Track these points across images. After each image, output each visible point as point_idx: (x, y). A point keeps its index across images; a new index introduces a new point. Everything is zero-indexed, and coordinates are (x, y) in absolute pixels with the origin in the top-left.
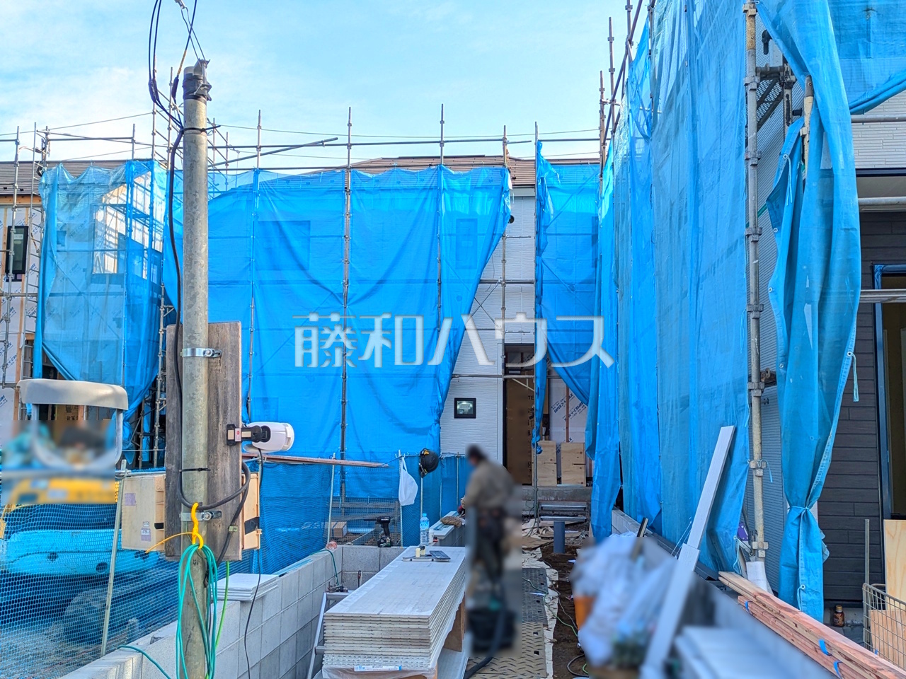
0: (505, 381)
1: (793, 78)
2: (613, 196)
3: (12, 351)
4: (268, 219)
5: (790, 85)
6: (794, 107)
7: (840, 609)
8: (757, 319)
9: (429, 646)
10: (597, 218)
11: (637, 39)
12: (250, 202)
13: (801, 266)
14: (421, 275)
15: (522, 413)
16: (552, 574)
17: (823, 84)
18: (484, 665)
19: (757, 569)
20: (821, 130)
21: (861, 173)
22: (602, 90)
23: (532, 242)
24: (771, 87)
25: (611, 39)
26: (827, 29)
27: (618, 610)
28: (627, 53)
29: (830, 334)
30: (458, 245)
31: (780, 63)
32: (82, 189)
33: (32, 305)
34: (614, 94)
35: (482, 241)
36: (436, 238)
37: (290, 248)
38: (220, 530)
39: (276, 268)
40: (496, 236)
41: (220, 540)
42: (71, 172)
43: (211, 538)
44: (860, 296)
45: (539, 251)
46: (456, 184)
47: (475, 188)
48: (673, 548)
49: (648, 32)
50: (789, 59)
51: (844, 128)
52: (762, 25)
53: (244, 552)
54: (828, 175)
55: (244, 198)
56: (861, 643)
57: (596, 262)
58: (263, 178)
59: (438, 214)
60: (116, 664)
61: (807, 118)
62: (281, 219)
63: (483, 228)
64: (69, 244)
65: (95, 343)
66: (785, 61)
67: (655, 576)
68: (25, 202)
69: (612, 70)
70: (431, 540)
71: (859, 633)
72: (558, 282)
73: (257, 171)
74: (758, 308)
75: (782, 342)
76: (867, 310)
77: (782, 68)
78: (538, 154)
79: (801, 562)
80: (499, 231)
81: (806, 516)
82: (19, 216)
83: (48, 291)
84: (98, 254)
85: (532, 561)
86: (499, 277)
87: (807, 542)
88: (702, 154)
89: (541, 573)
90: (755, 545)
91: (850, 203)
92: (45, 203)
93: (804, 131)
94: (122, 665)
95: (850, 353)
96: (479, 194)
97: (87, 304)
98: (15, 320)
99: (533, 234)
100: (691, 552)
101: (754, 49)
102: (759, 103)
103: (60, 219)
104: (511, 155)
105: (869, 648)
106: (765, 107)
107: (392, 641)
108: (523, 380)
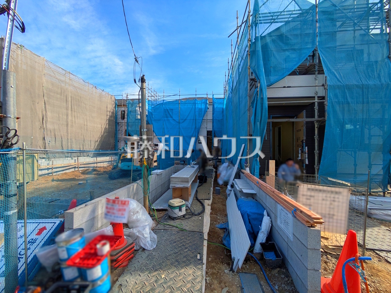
0: (207, 137)
1: (256, 80)
2: (226, 104)
3: (123, 132)
4: (166, 109)
5: (256, 82)
6: (257, 86)
7: (262, 176)
8: (249, 125)
9: (189, 182)
10: (223, 108)
11: (230, 75)
12: (163, 106)
13: (257, 115)
14: (192, 118)
15: (210, 143)
16: (214, 170)
17: (262, 81)
18: (201, 185)
19: (248, 169)
20: (261, 90)
21: (268, 98)
22: (224, 85)
23: (212, 112)
24: (253, 82)
25: (226, 75)
26: (263, 71)
27: (224, 176)
28: (228, 78)
29: (262, 128)
30: (199, 113)
31: (254, 78)
32: (134, 104)
33: (126, 124)
34: (226, 85)
35: (203, 113)
36: (195, 112)
37: (169, 114)
38: (150, 162)
39: (167, 117)
40: (206, 112)
41: (150, 164)
42: (132, 101)
43: (148, 164)
44: (267, 120)
45: (213, 114)
46: (198, 102)
47: (202, 103)
48: (234, 165)
49: (232, 73)
50: (256, 77)
51: (265, 89)
52: (251, 71)
53: (154, 166)
54: (262, 99)
55: (161, 105)
56: (264, 182)
57: (223, 116)
58: (164, 101)
59: (195, 108)
60: (132, 185)
61: (259, 88)
62: (168, 109)
63: (203, 110)
64: (132, 114)
65: (137, 131)
66: (255, 77)
67: (231, 170)
68: (124, 106)
69: (226, 81)
70: (192, 164)
71: (264, 180)
72: (216, 120)
73: (164, 100)
74: (249, 123)
75: (253, 129)
76: (268, 123)
77: (255, 78)
78: (213, 97)
79: (255, 168)
80: (206, 110)
81: (257, 160)
82: (123, 109)
83: (129, 122)
84: (137, 115)
85: (211, 168)
86: (206, 119)
87: (257, 164)
88: (240, 96)
89: (213, 169)
90: (247, 165)
91: (266, 103)
92: (127, 106)
93: (258, 90)
94: (134, 185)
95: (265, 131)
96: (203, 104)
97: (135, 124)
98: (123, 127)
99: (212, 111)
100: (236, 166)
101: (249, 75)
102: (250, 85)
103: (130, 109)
104: (208, 97)
105: (266, 183)
106: (252, 86)
107: (182, 182)
108: (210, 137)
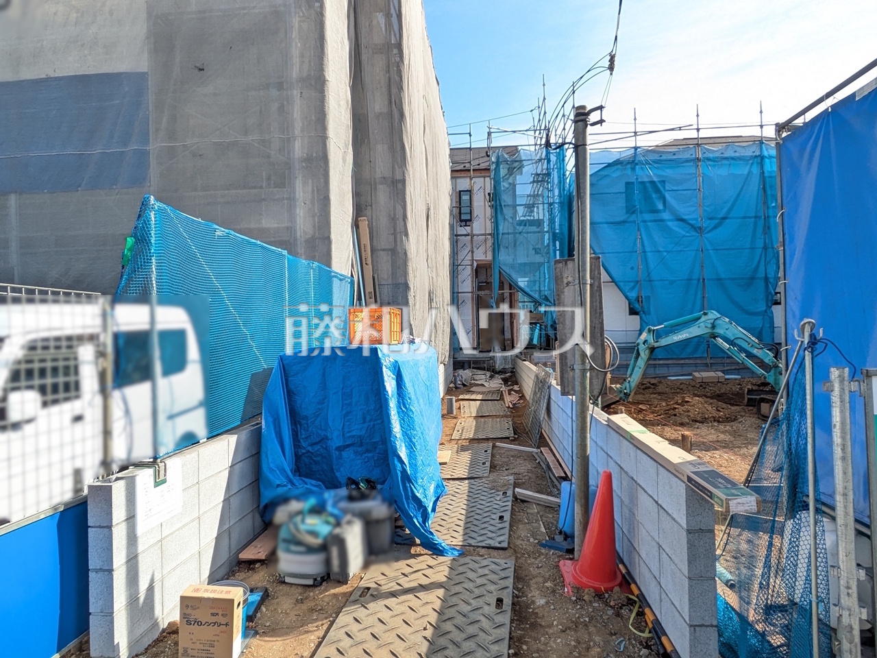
12: (633, 169)
14: (753, 213)
32: (516, 164)
37: (663, 199)
39: (654, 210)
42: (508, 153)
58: (640, 153)
73: (635, 148)
83: (502, 231)
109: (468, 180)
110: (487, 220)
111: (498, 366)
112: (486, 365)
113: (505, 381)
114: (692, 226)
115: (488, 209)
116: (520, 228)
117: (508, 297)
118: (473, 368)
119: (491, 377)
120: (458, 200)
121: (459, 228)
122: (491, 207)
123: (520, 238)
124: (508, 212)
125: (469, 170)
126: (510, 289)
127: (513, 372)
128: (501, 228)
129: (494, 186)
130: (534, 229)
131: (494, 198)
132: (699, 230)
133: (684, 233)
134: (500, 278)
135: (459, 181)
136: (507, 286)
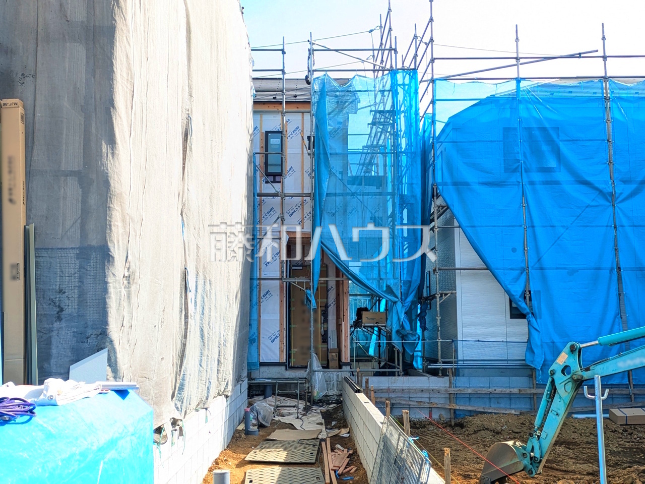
4: (534, 125)
12: (515, 108)
37: (557, 151)
58: (524, 86)
73: (518, 80)
83: (326, 191)
92: (314, 109)
109: (279, 117)
110: (306, 175)
111: (318, 393)
112: (298, 392)
113: (328, 418)
114: (601, 192)
115: (307, 159)
116: (353, 188)
117: (334, 287)
118: (279, 395)
119: (307, 409)
120: (264, 145)
121: (264, 185)
122: (311, 155)
123: (354, 202)
124: (336, 164)
125: (281, 103)
126: (337, 276)
127: (340, 402)
128: (325, 185)
129: (317, 126)
130: (373, 189)
131: (315, 144)
132: (611, 198)
133: (588, 202)
134: (322, 260)
135: (266, 117)
136: (332, 271)
